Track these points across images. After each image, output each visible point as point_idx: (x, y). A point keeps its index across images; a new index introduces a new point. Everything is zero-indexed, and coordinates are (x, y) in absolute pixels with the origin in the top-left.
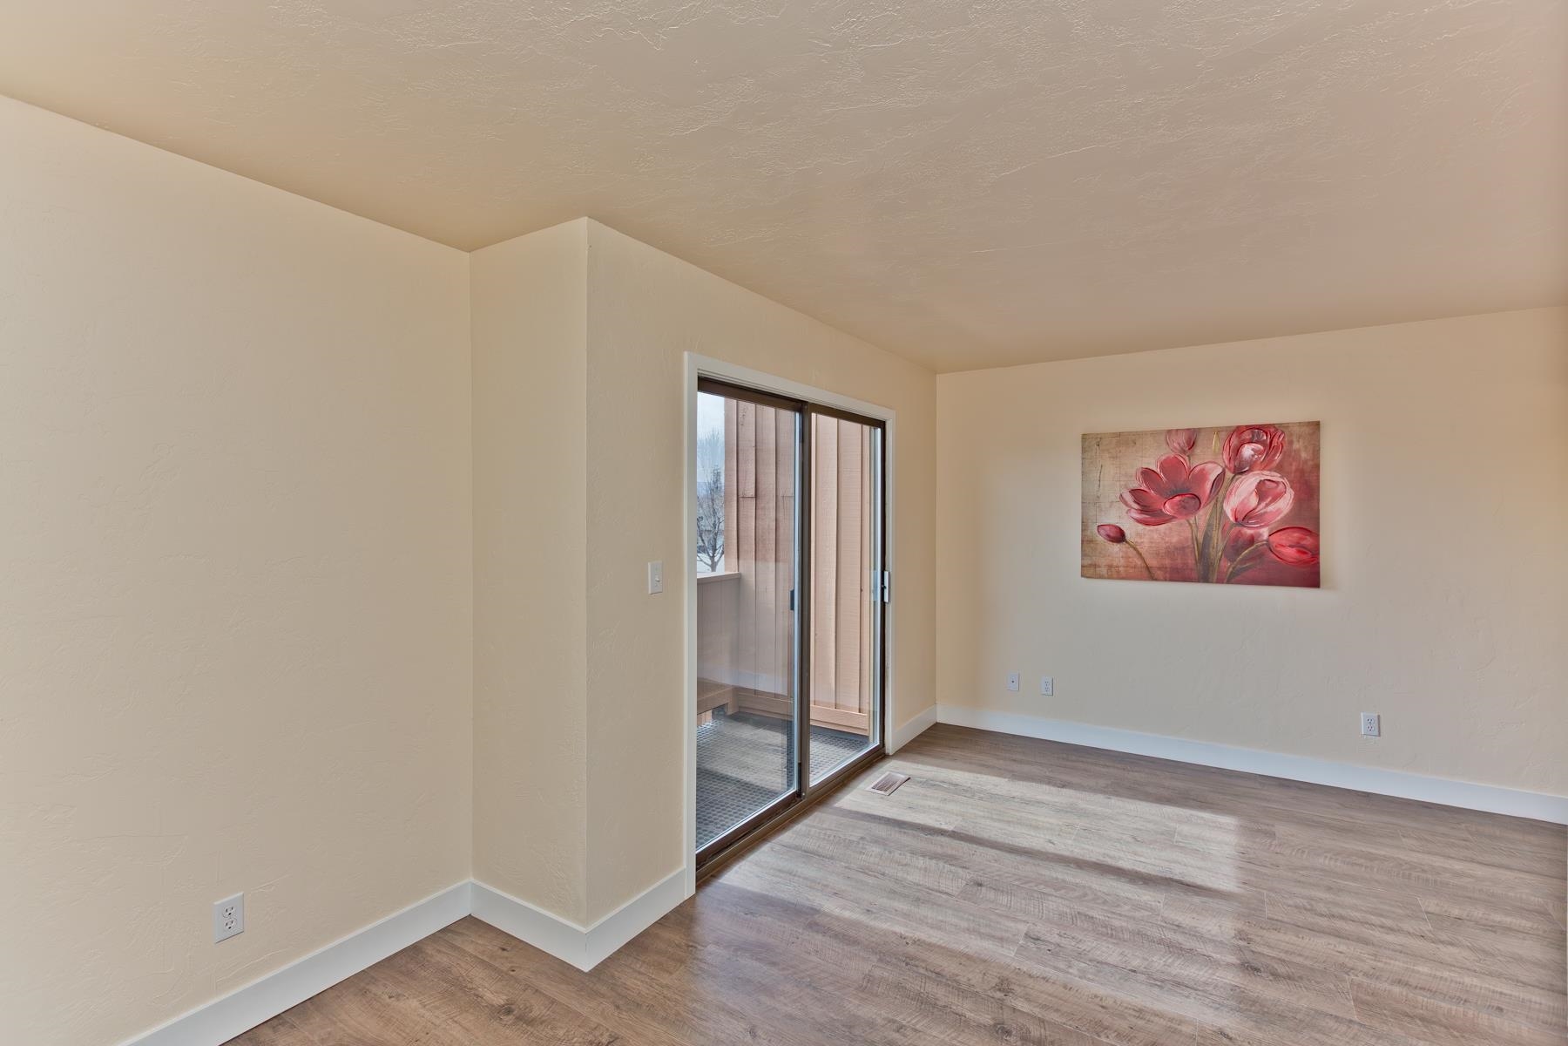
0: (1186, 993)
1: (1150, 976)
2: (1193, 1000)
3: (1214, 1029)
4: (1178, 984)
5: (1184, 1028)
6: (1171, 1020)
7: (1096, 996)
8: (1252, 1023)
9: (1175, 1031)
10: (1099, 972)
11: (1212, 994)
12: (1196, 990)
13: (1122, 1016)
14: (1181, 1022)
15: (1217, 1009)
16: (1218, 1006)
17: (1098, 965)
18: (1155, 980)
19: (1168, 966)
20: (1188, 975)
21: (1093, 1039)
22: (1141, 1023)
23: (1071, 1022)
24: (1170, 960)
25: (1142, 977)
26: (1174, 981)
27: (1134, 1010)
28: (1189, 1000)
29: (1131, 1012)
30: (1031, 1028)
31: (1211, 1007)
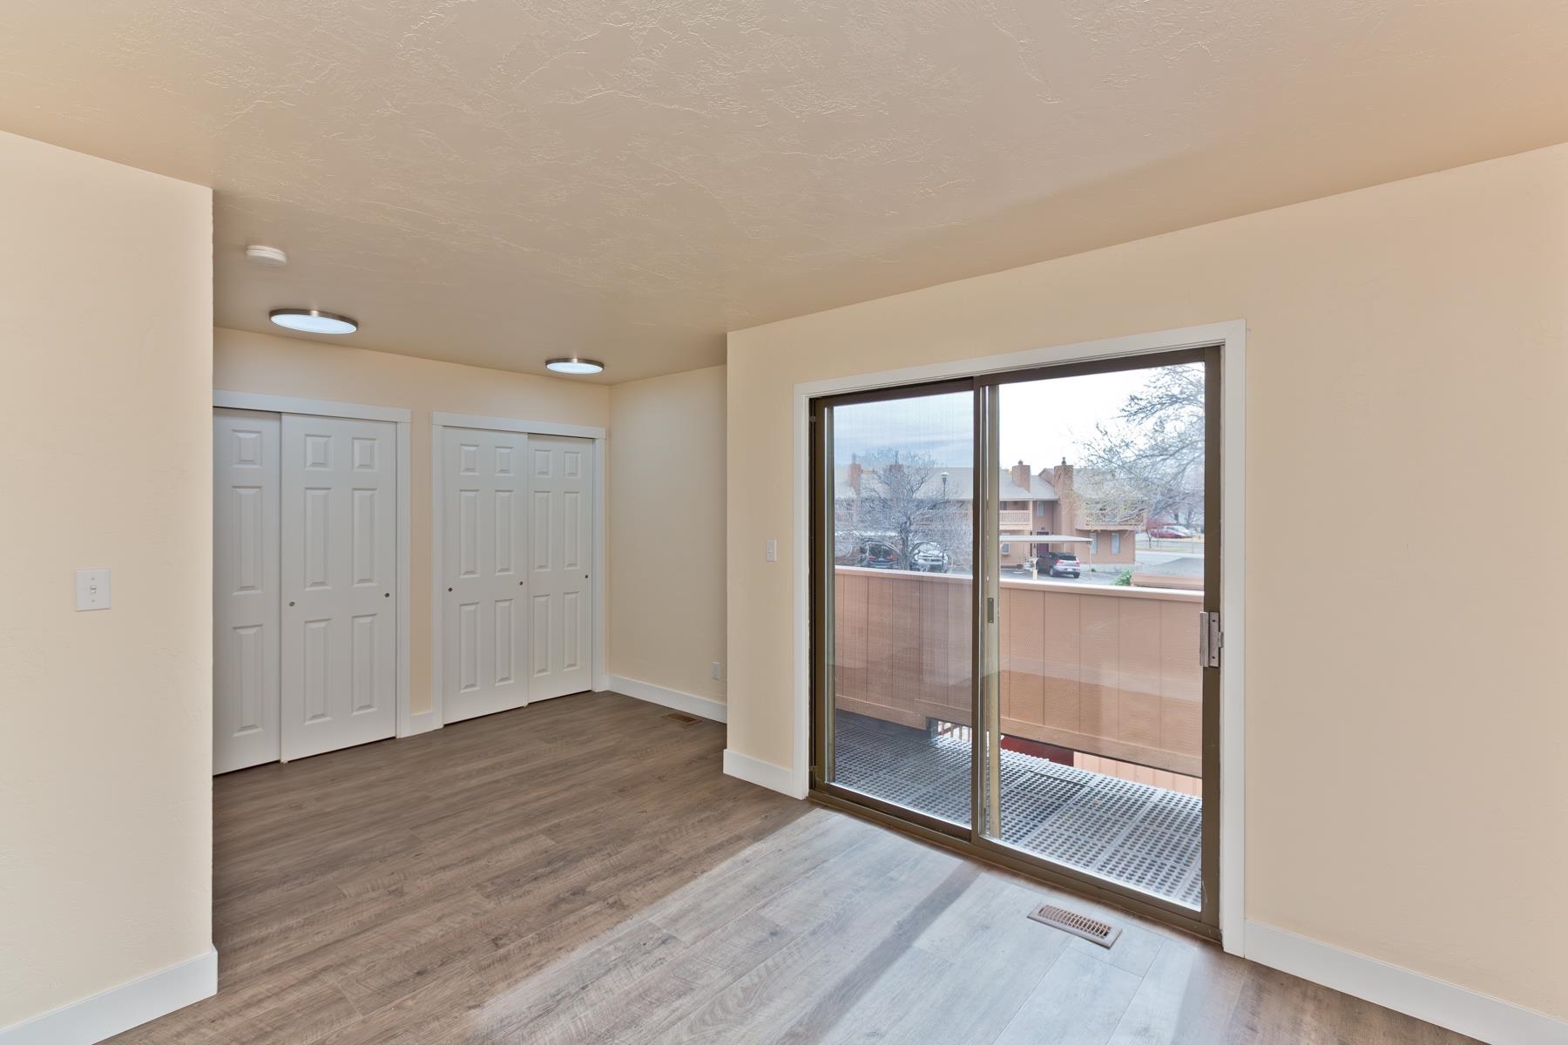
0: (534, 1009)
1: (570, 995)
2: (524, 1009)
3: (486, 1004)
4: (547, 1011)
5: (504, 984)
6: (517, 982)
7: (573, 949)
8: (468, 1036)
9: (506, 978)
10: (599, 964)
11: (518, 1028)
12: (532, 1020)
13: (544, 955)
14: (509, 986)
15: (501, 1021)
16: (504, 1023)
17: (607, 968)
18: (563, 998)
19: (574, 1018)
20: (552, 1026)
21: (536, 930)
22: (529, 962)
23: (559, 926)
24: (579, 1023)
25: (573, 990)
26: (553, 1010)
27: (543, 965)
28: (526, 1006)
29: (544, 962)
30: (568, 906)
31: (507, 1018)
